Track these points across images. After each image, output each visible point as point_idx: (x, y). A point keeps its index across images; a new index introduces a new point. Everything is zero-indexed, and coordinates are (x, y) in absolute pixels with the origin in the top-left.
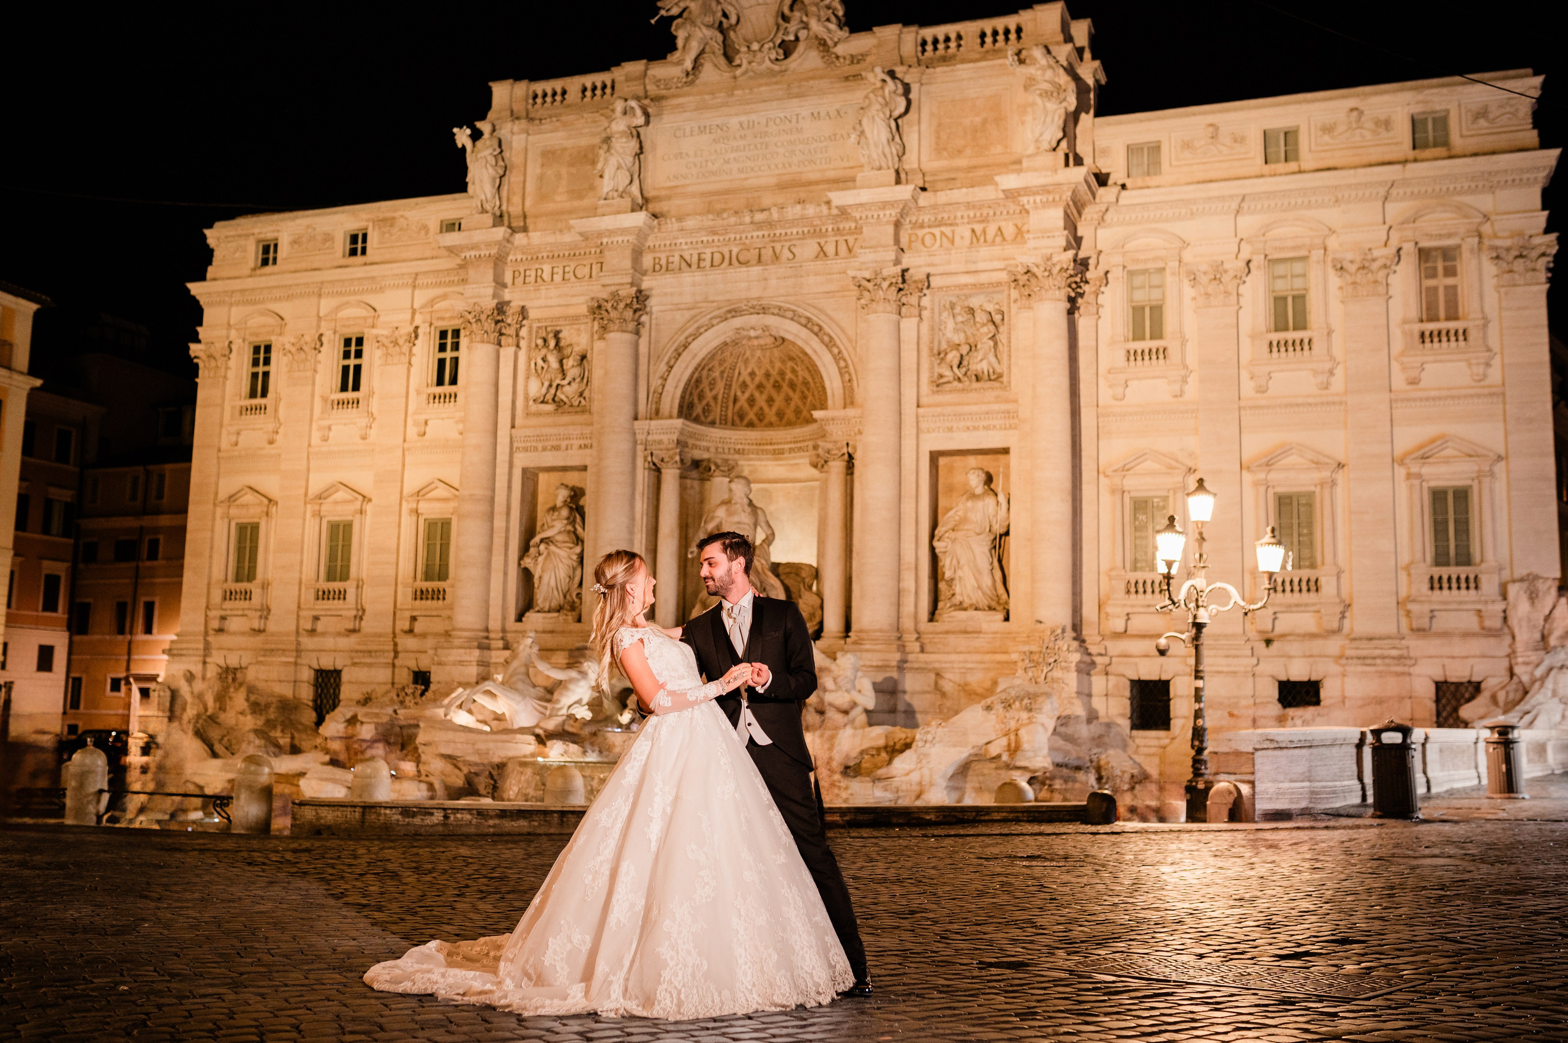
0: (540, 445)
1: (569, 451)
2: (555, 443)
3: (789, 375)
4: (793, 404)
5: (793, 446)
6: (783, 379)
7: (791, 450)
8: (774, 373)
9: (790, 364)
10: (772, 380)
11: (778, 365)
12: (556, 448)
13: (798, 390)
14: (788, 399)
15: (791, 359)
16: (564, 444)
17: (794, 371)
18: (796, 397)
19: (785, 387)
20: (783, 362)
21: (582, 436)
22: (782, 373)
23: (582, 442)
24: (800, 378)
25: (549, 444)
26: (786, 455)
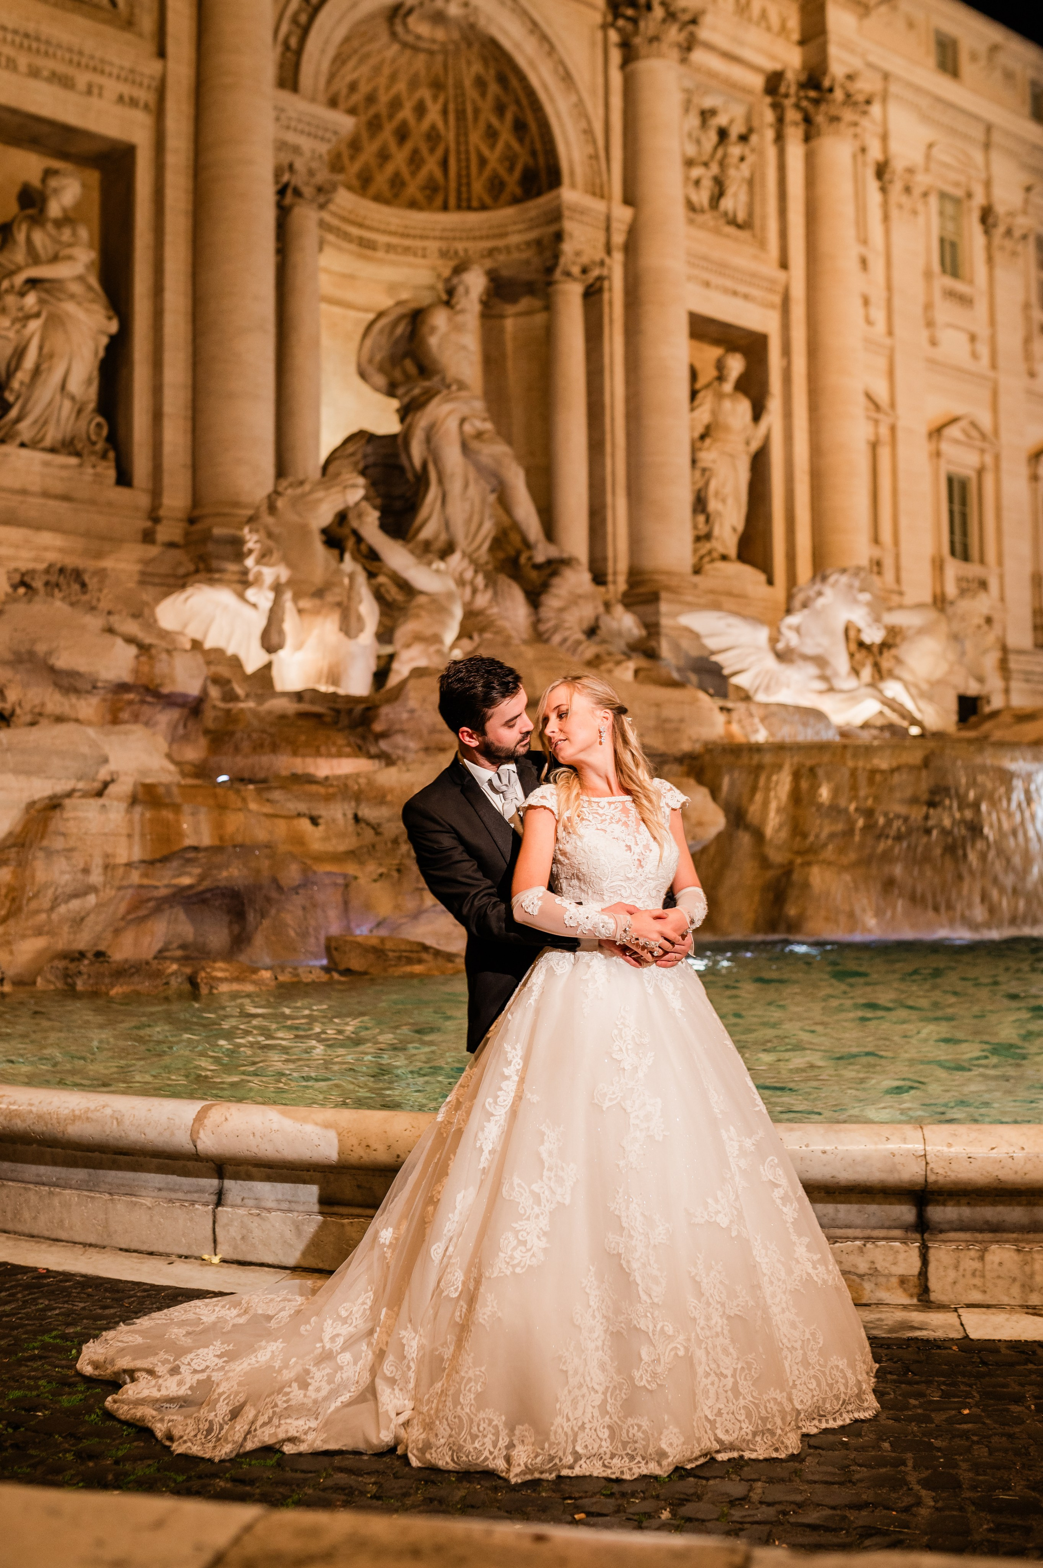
0: (23, 61)
1: (94, 100)
2: (62, 68)
3: (406, 113)
4: (390, 169)
5: (394, 240)
6: (391, 117)
7: (389, 248)
8: (384, 98)
9: (425, 93)
10: (372, 112)
11: (401, 86)
12: (66, 83)
13: (409, 146)
14: (384, 156)
15: (437, 86)
16: (82, 79)
17: (420, 110)
18: (400, 158)
19: (387, 134)
20: (413, 84)
21: (130, 77)
22: (396, 104)
23: (126, 89)
24: (425, 125)
25: (48, 65)
26: (380, 254)
